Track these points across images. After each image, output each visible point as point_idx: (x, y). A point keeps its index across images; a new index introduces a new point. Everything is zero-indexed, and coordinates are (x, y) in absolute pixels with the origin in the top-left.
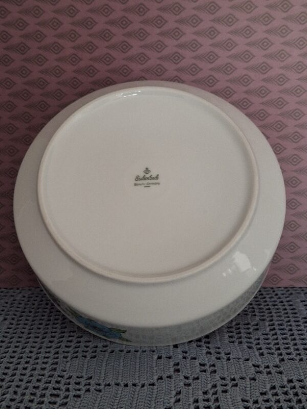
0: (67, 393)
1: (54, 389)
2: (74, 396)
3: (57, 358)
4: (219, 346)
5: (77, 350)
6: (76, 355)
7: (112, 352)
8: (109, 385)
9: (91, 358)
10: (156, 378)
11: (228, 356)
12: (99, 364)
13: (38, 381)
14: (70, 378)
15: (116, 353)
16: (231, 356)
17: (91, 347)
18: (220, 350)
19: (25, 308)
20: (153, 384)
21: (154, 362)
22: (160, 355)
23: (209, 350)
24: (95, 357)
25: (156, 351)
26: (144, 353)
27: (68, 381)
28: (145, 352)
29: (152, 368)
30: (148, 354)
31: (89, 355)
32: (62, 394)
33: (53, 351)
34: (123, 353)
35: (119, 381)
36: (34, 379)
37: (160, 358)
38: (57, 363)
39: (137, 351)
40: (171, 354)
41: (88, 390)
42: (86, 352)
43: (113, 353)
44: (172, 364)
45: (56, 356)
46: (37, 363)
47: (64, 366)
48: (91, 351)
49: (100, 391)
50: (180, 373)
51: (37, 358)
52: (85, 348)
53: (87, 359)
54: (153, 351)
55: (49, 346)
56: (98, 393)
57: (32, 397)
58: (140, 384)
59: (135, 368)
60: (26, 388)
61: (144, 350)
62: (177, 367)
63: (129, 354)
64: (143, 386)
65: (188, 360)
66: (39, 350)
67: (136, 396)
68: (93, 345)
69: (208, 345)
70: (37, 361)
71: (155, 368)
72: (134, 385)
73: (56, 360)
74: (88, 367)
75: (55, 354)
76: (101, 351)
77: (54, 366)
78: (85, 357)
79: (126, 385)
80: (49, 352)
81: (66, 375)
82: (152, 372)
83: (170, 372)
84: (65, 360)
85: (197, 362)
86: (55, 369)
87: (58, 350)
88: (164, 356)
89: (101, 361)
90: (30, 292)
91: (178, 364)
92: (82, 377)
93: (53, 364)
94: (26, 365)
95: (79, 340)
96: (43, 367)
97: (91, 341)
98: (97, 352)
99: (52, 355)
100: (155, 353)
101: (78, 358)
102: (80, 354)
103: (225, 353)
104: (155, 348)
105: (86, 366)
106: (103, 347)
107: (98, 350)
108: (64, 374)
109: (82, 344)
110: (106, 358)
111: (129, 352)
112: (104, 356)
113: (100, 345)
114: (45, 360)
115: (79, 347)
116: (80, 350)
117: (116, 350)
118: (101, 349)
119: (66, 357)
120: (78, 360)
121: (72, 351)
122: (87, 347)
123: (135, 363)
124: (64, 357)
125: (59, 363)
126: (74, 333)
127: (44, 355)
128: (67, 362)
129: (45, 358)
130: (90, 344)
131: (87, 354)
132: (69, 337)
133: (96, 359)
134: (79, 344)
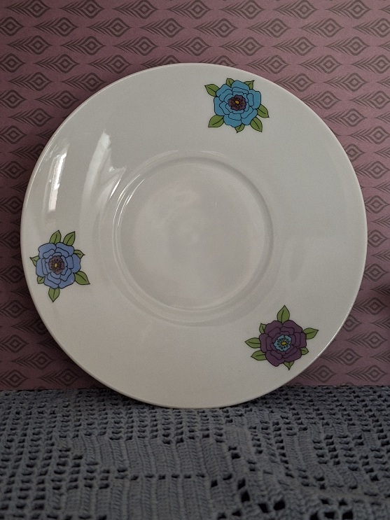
3: (44, 489)
4: (304, 468)
5: (75, 476)
6: (74, 484)
7: (135, 478)
9: (101, 488)
11: (322, 483)
12: (116, 497)
15: (142, 479)
16: (326, 482)
17: (99, 471)
18: (307, 474)
21: (208, 491)
22: (215, 479)
23: (290, 472)
24: (107, 486)
25: (206, 475)
26: (189, 480)
28: (189, 477)
30: (196, 481)
31: (96, 484)
33: (35, 479)
34: (154, 481)
37: (214, 484)
38: (43, 498)
39: (176, 477)
42: (91, 479)
45: (41, 486)
46: (10, 499)
47: (57, 501)
48: (99, 478)
51: (9, 491)
52: (90, 474)
53: (94, 490)
54: (203, 476)
55: (27, 472)
59: (178, 502)
61: (188, 474)
63: (163, 480)
65: (260, 474)
66: (12, 479)
68: (102, 469)
70: (9, 495)
71: (211, 501)
73: (41, 493)
74: (97, 502)
75: (39, 483)
76: (117, 478)
77: (40, 502)
78: (90, 486)
80: (28, 482)
82: (207, 507)
83: (235, 504)
84: (56, 491)
85: (274, 478)
87: (43, 477)
88: (219, 478)
89: (119, 493)
93: (37, 499)
95: (77, 461)
96: (19, 505)
97: (97, 464)
98: (110, 479)
99: (33, 486)
100: (206, 478)
101: (79, 489)
102: (81, 483)
103: (315, 478)
104: (204, 471)
105: (94, 500)
106: (119, 471)
107: (111, 476)
108: (59, 512)
109: (83, 468)
110: (127, 489)
111: (164, 477)
112: (123, 485)
113: (113, 468)
114: (23, 494)
115: (78, 472)
116: (80, 476)
117: (142, 475)
118: (116, 474)
119: (58, 488)
120: (78, 492)
121: (68, 480)
122: (92, 472)
123: (177, 494)
124: (54, 488)
125: (47, 498)
126: (68, 453)
127: (21, 485)
128: (61, 495)
129: (21, 490)
130: (97, 467)
131: (94, 482)
132: (60, 457)
133: (109, 489)
134: (77, 469)
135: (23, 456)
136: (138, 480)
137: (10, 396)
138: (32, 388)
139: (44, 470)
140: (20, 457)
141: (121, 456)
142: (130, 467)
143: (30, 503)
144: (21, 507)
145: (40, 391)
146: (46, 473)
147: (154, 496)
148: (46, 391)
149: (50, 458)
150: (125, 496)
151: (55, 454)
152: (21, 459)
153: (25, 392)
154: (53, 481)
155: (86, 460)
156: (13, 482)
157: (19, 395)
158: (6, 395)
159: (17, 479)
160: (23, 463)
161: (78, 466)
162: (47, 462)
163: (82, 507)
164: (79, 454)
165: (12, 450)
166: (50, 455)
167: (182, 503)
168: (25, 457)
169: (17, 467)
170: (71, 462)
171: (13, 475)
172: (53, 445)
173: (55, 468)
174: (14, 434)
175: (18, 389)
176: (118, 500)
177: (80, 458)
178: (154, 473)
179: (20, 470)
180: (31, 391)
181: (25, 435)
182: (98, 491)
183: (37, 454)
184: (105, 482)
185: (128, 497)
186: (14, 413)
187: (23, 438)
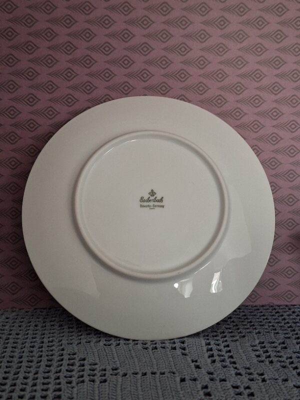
3: (59, 384)
4: (248, 366)
6: (81, 379)
7: (125, 375)
9: (101, 382)
11: (263, 377)
12: (112, 389)
15: (130, 376)
16: (266, 376)
17: (98, 369)
18: (251, 371)
21: (179, 385)
22: (183, 377)
23: (238, 371)
24: (105, 381)
25: (176, 372)
26: (164, 375)
28: (164, 374)
29: (176, 391)
30: (169, 376)
31: (97, 379)
33: (52, 376)
34: (139, 377)
37: (183, 380)
38: (60, 390)
39: (153, 373)
40: (196, 376)
42: (93, 376)
43: (127, 376)
44: (199, 386)
45: (58, 381)
47: (70, 392)
48: (99, 374)
51: (35, 385)
52: (92, 372)
53: (96, 384)
54: (174, 373)
55: (46, 371)
59: (157, 392)
61: (163, 371)
62: (206, 391)
63: (145, 376)
65: (217, 383)
66: (36, 376)
68: (101, 368)
69: (235, 365)
70: (35, 388)
71: (181, 392)
73: (58, 386)
74: (99, 393)
75: (56, 379)
76: (112, 375)
77: (57, 393)
78: (93, 381)
80: (48, 378)
84: (69, 385)
85: (229, 384)
86: (59, 397)
87: (58, 374)
88: (187, 378)
89: (115, 386)
91: (206, 387)
93: (55, 391)
94: (22, 393)
95: (82, 362)
96: (43, 395)
97: (96, 364)
98: (107, 375)
99: (52, 380)
100: (176, 375)
101: (85, 383)
102: (86, 378)
103: (258, 374)
104: (175, 370)
105: (97, 392)
106: (113, 370)
107: (107, 373)
109: (87, 367)
110: (119, 384)
111: (145, 374)
112: (117, 381)
113: (109, 368)
114: (45, 387)
115: (83, 370)
116: (85, 373)
117: (130, 372)
118: (111, 372)
119: (70, 383)
120: (85, 386)
121: (76, 376)
122: (93, 370)
123: (156, 387)
124: (67, 383)
125: (63, 390)
126: (75, 356)
127: (43, 381)
128: (73, 388)
129: (43, 384)
130: (97, 366)
131: (95, 378)
132: (69, 359)
133: (107, 383)
134: (82, 368)
135: (42, 358)
137: (29, 313)
139: (59, 369)
140: (40, 359)
141: (113, 358)
142: (120, 366)
143: (50, 394)
144: (44, 397)
146: (60, 371)
147: (140, 388)
148: (55, 309)
149: (62, 360)
150: (119, 389)
151: (66, 357)
152: (41, 361)
153: (40, 310)
154: (65, 377)
155: (88, 361)
156: (37, 379)
157: (36, 312)
158: (27, 312)
159: (39, 375)
160: (43, 364)
161: (83, 365)
162: (60, 363)
163: (89, 397)
164: (83, 357)
165: (34, 353)
166: (62, 357)
167: (160, 393)
168: (44, 359)
169: (39, 367)
170: (77, 363)
171: (36, 373)
172: (63, 350)
173: (67, 368)
174: (34, 342)
175: (35, 307)
176: (114, 391)
177: (84, 359)
178: (138, 371)
179: (41, 369)
180: (44, 309)
181: (43, 342)
182: (99, 384)
183: (53, 357)
184: (104, 378)
185: (121, 389)
187: (41, 345)
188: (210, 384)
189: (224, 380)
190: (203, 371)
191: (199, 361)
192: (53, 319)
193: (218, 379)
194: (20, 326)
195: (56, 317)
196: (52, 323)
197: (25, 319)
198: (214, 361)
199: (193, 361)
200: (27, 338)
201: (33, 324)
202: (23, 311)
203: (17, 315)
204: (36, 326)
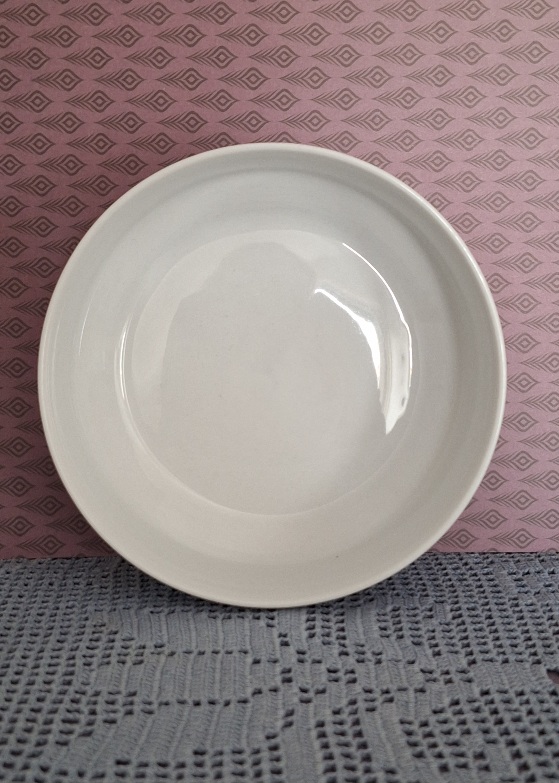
0: (93, 717)
1: (69, 711)
2: (106, 721)
3: (73, 665)
4: (362, 642)
5: (108, 652)
6: (106, 660)
7: (172, 654)
8: (167, 704)
9: (135, 664)
10: (249, 691)
11: (379, 657)
12: (149, 673)
13: (40, 700)
14: (97, 694)
15: (179, 655)
16: (383, 657)
17: (134, 647)
18: (365, 649)
19: (11, 591)
20: (245, 701)
21: (248, 668)
22: (258, 658)
23: (345, 650)
24: (141, 662)
25: (250, 651)
26: (230, 655)
27: (93, 699)
28: (231, 653)
29: (243, 676)
30: (237, 656)
31: (129, 660)
32: (84, 718)
33: (65, 654)
34: (192, 656)
35: (186, 697)
36: (32, 698)
37: (257, 662)
38: (72, 673)
39: (216, 652)
40: (278, 656)
41: (130, 713)
42: (126, 655)
44: (278, 669)
45: (71, 662)
46: (37, 674)
47: (87, 676)
48: (133, 653)
49: (150, 713)
50: (293, 684)
51: (37, 667)
52: (124, 650)
53: (127, 666)
54: (246, 652)
55: (57, 647)
56: (147, 715)
57: (30, 724)
58: (222, 701)
60: (19, 711)
61: (230, 649)
62: (287, 676)
63: (201, 656)
64: (227, 704)
65: (307, 665)
66: (40, 655)
67: (215, 718)
68: (138, 645)
69: (342, 642)
70: (36, 671)
71: (249, 677)
72: (212, 703)
73: (71, 669)
74: (128, 677)
75: (69, 659)
76: (152, 653)
77: (68, 678)
78: (124, 663)
79: (197, 704)
80: (57, 657)
81: (90, 690)
82: (243, 682)
84: (86, 667)
85: (323, 667)
86: (69, 683)
87: (73, 653)
88: (264, 659)
89: (153, 669)
90: (19, 566)
91: (289, 671)
92: (118, 693)
93: (66, 674)
94: (17, 677)
95: (112, 637)
96: (47, 680)
97: (133, 639)
98: (145, 655)
99: (63, 661)
100: (248, 655)
101: (111, 666)
102: (114, 659)
103: (372, 653)
104: (248, 647)
105: (125, 676)
106: (156, 647)
107: (147, 652)
108: (87, 688)
109: (118, 644)
110: (161, 664)
111: (203, 653)
112: (158, 661)
113: (150, 644)
114: (51, 669)
115: (112, 648)
116: (114, 652)
117: (180, 651)
118: (153, 650)
119: (89, 664)
120: (110, 668)
121: (100, 655)
122: (126, 648)
123: (214, 669)
124: (85, 664)
125: (76, 673)
126: (103, 628)
127: (49, 661)
128: (92, 670)
129: (50, 665)
130: (132, 643)
131: (128, 658)
132: (94, 633)
133: (143, 665)
134: (111, 644)
135: (54, 631)
136: (175, 656)
138: (69, 556)
139: (75, 645)
140: (49, 632)
141: (161, 631)
142: (168, 642)
143: (57, 678)
144: (48, 683)
145: (77, 558)
146: (77, 649)
147: (189, 671)
149: (83, 633)
151: (89, 629)
152: (51, 634)
153: (61, 560)
154: (84, 656)
155: (121, 635)
156: (41, 658)
159: (45, 654)
160: (53, 639)
161: (113, 641)
162: (79, 637)
163: (112, 683)
164: (114, 629)
165: (42, 624)
166: (82, 630)
168: (56, 632)
169: (46, 643)
170: (104, 638)
171: (42, 651)
172: (87, 619)
173: (88, 644)
174: (45, 608)
175: (54, 556)
176: (151, 675)
177: (116, 633)
178: (193, 648)
179: (49, 646)
181: (57, 609)
182: (131, 667)
183: (69, 629)
184: (140, 658)
185: (162, 673)
186: (47, 583)
187: (55, 611)
188: (296, 668)
189: (319, 662)
190: (292, 650)
191: (289, 635)
192: (80, 574)
193: (310, 661)
194: (26, 585)
195: (83, 571)
196: (77, 580)
197: (35, 575)
198: (312, 636)
199: (280, 635)
200: (34, 602)
201: (46, 582)
202: (35, 562)
203: (25, 568)
204: (51, 584)
